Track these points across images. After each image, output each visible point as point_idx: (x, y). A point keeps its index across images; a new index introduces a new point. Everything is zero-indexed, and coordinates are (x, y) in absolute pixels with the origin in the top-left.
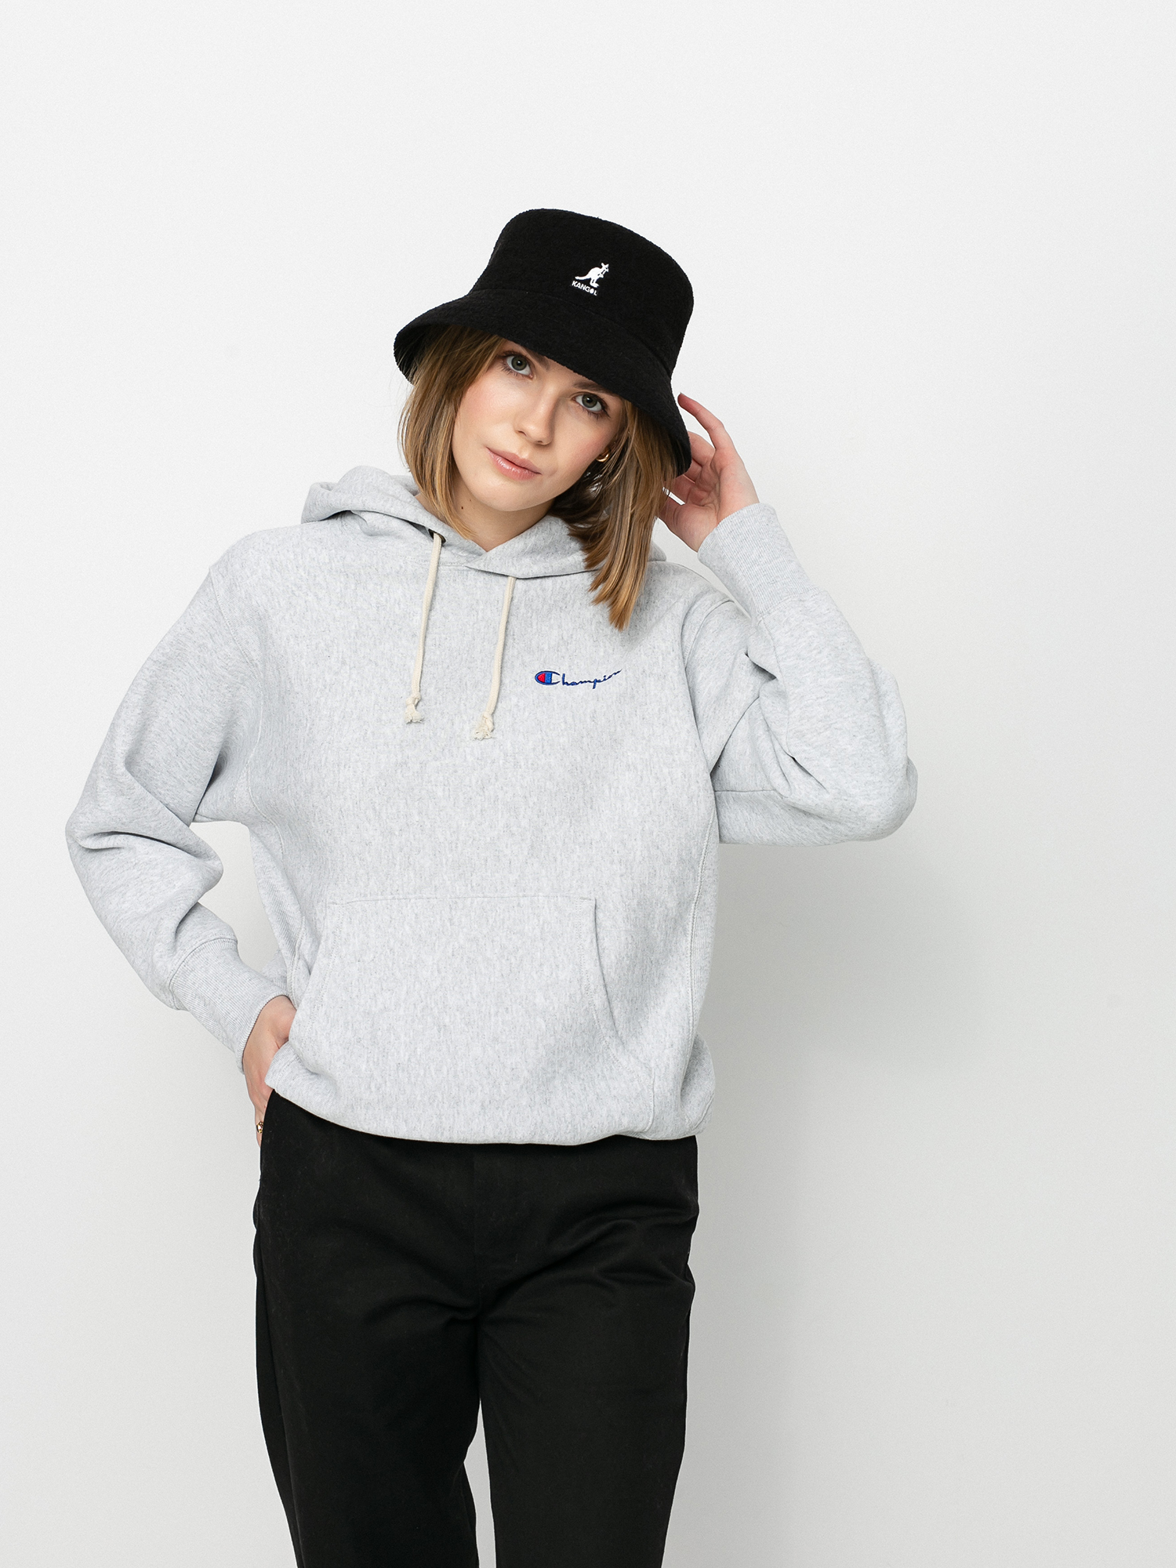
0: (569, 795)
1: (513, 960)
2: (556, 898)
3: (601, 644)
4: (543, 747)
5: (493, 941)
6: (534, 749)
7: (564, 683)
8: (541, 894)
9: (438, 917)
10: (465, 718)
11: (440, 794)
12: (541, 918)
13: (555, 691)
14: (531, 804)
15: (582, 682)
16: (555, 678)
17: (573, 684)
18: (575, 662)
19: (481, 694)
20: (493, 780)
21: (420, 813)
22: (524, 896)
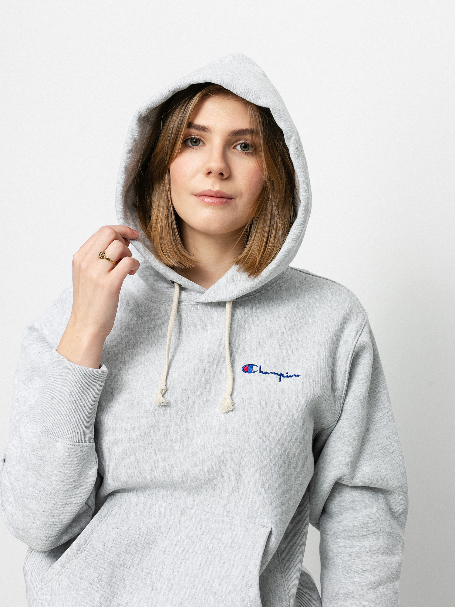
0: (260, 455)
1: (210, 557)
2: (246, 522)
3: (285, 347)
4: (244, 420)
5: (201, 541)
6: (238, 421)
7: (260, 372)
8: (237, 517)
9: (173, 517)
10: (197, 394)
11: (177, 448)
12: (234, 534)
13: (255, 377)
14: (235, 459)
15: (272, 373)
16: (255, 368)
17: (267, 373)
18: (268, 359)
19: (207, 377)
20: (211, 441)
21: (163, 460)
22: (227, 516)
